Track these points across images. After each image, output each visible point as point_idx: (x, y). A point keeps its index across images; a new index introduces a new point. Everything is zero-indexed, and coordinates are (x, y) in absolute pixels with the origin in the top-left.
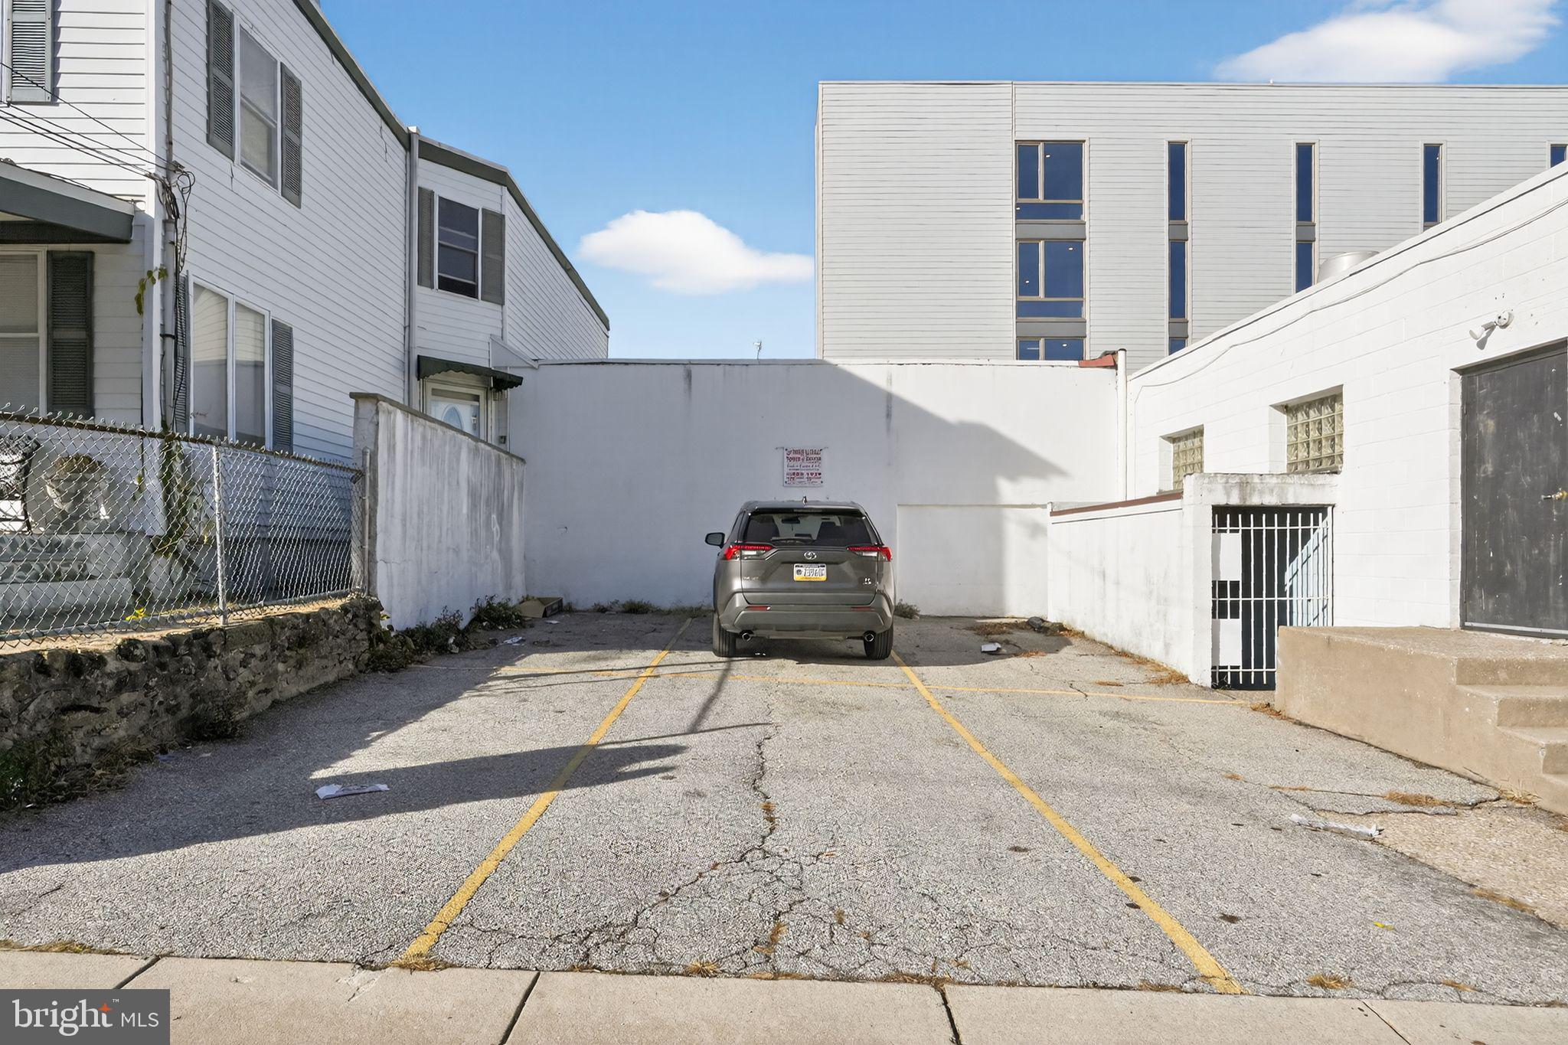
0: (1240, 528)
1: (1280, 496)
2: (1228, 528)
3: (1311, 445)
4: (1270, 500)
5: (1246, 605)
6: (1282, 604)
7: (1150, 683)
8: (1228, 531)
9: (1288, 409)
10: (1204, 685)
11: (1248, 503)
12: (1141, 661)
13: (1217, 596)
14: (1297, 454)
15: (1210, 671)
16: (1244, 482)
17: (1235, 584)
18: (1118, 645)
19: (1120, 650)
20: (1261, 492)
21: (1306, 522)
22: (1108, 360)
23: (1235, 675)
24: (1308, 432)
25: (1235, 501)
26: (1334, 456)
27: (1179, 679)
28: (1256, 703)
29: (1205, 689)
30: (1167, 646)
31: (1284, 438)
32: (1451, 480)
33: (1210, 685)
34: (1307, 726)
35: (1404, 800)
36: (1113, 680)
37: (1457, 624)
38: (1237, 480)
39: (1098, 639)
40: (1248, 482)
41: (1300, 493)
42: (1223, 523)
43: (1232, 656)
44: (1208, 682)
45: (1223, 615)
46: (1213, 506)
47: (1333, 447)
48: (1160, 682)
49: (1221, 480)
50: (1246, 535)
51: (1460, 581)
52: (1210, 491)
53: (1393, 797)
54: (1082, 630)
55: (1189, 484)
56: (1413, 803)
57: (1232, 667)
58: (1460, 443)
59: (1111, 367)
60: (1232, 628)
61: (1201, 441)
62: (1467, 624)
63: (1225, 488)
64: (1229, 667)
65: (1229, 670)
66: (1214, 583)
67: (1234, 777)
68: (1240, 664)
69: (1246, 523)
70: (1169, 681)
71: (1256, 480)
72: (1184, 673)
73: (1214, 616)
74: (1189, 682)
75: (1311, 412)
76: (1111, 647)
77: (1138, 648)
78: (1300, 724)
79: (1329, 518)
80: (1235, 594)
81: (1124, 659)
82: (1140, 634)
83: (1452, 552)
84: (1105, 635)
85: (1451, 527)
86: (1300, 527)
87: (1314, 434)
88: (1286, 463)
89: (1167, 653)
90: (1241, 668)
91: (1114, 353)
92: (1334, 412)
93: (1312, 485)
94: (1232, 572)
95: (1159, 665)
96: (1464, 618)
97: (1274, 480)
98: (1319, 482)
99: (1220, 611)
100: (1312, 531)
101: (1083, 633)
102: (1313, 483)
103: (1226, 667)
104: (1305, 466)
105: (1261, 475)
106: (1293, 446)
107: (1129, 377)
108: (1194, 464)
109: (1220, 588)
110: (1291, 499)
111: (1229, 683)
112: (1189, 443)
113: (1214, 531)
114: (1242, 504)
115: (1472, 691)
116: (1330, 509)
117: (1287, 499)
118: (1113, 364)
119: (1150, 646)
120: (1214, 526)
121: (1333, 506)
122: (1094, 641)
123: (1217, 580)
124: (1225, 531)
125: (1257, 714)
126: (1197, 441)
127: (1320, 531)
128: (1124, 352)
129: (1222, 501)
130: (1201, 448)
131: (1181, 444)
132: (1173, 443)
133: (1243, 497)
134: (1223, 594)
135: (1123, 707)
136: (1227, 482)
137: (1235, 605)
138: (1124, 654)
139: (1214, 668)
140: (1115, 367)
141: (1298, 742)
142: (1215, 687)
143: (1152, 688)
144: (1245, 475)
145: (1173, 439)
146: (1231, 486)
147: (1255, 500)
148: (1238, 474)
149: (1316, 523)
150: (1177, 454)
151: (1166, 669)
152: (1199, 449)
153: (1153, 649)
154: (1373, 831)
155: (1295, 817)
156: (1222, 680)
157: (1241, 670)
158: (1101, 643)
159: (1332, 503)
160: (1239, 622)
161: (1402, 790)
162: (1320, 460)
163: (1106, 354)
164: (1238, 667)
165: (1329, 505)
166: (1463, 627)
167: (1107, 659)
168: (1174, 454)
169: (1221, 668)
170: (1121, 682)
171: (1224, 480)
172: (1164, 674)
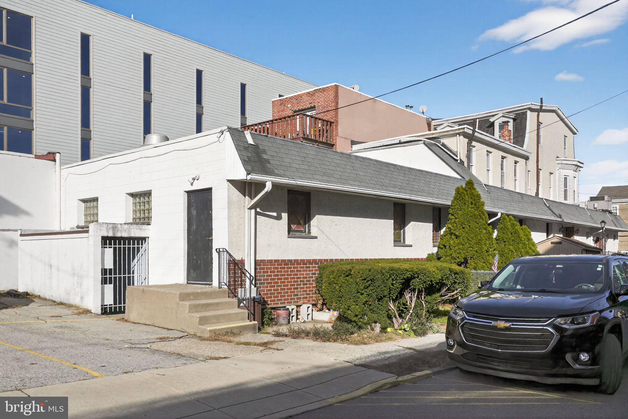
0: (113, 246)
1: (128, 233)
2: (108, 246)
3: (141, 211)
4: (125, 235)
5: (115, 278)
6: (129, 277)
7: (74, 314)
8: (108, 247)
9: (132, 195)
10: (98, 313)
11: (116, 236)
12: (70, 306)
13: (103, 275)
14: (136, 215)
15: (101, 307)
16: (114, 226)
17: (110, 270)
18: (58, 300)
19: (59, 302)
20: (121, 231)
21: (138, 244)
22: (50, 157)
23: (111, 308)
24: (140, 206)
25: (110, 234)
26: (149, 217)
27: (87, 312)
28: (118, 318)
29: (98, 315)
30: (82, 298)
31: (131, 208)
32: (184, 231)
33: (100, 313)
34: (136, 323)
35: (161, 339)
36: (58, 315)
37: (186, 282)
38: (111, 226)
39: (48, 298)
40: (116, 227)
41: (136, 232)
42: (105, 244)
43: (109, 300)
44: (99, 312)
45: (106, 283)
46: (102, 236)
47: (149, 213)
48: (80, 313)
49: (105, 226)
50: (115, 249)
51: (186, 267)
52: (100, 230)
53: (157, 339)
54: (39, 294)
55: (92, 226)
56: (162, 339)
57: (109, 305)
58: (187, 217)
59: (52, 160)
60: (109, 288)
61: (97, 204)
62: (188, 282)
63: (107, 229)
64: (108, 305)
65: (108, 306)
66: (102, 269)
67: (108, 340)
68: (113, 303)
69: (115, 244)
70: (83, 313)
71: (119, 226)
72: (90, 309)
73: (102, 284)
74: (92, 313)
75: (141, 198)
76: (55, 302)
77: (68, 300)
78: (134, 323)
79: (147, 242)
80: (110, 274)
81: (62, 306)
82: (69, 294)
83: (184, 257)
84: (52, 296)
85: (184, 247)
86: (136, 246)
87: (142, 207)
88: (132, 218)
89: (82, 301)
90: (113, 305)
91: (54, 154)
92: (149, 200)
93: (140, 229)
94: (109, 265)
95: (78, 307)
96: (188, 280)
97: (126, 226)
98: (143, 228)
99: (104, 281)
100: (140, 248)
101: (40, 295)
102: (140, 228)
103: (107, 305)
104: (139, 220)
105: (121, 224)
106: (135, 211)
107: (62, 168)
108: (94, 215)
109: (104, 271)
110: (133, 235)
111: (108, 312)
112: (92, 204)
113: (102, 247)
114: (113, 236)
115: (182, 303)
116: (147, 239)
117: (131, 234)
118: (53, 159)
119: (74, 299)
120: (102, 245)
121: (148, 238)
122: (45, 299)
123: (103, 268)
124: (107, 247)
125: (118, 322)
126: (95, 203)
127: (144, 248)
128: (59, 154)
129: (106, 235)
130: (97, 207)
131: (88, 204)
132: (84, 203)
133: (114, 234)
134: (106, 274)
135: (64, 324)
136: (107, 227)
137: (110, 278)
138: (61, 304)
139: (102, 306)
140: (54, 160)
141: (132, 328)
142: (102, 314)
143: (76, 316)
144: (115, 224)
145: (84, 201)
146: (109, 229)
147: (119, 235)
148: (112, 224)
149: (142, 244)
150: (86, 208)
151: (81, 309)
152: (96, 207)
153: (75, 300)
154: (149, 346)
155: (126, 346)
156: (106, 311)
157: (113, 306)
158: (49, 300)
159: (148, 236)
160: (112, 285)
161: (161, 336)
162: (144, 218)
163: (49, 153)
164: (112, 305)
165: (147, 237)
166: (188, 283)
167: (54, 307)
168: (85, 208)
169: (105, 305)
170: (61, 315)
171: (106, 226)
172: (81, 311)
